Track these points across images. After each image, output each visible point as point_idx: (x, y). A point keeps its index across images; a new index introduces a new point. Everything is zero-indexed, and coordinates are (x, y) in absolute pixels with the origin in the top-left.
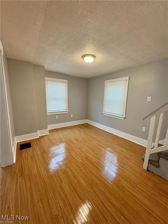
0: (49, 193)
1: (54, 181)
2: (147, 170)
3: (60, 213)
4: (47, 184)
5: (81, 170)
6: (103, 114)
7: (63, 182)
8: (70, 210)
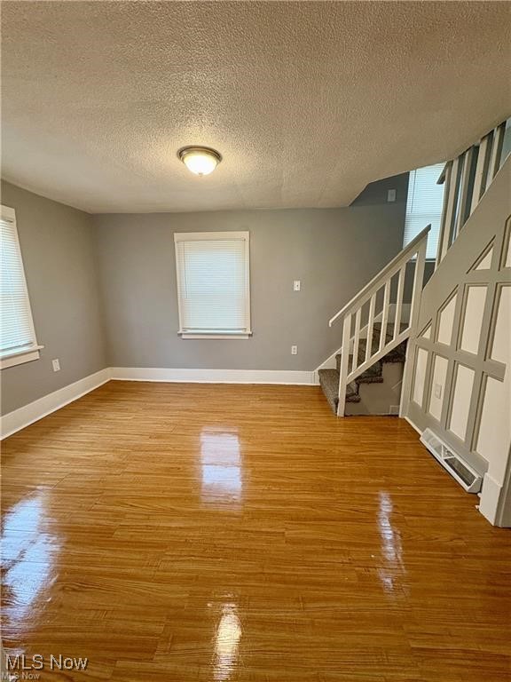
0: (295, 575)
1: (262, 551)
2: (345, 416)
3: (357, 569)
4: (260, 570)
5: (274, 484)
6: (181, 334)
7: (283, 530)
8: (358, 549)
